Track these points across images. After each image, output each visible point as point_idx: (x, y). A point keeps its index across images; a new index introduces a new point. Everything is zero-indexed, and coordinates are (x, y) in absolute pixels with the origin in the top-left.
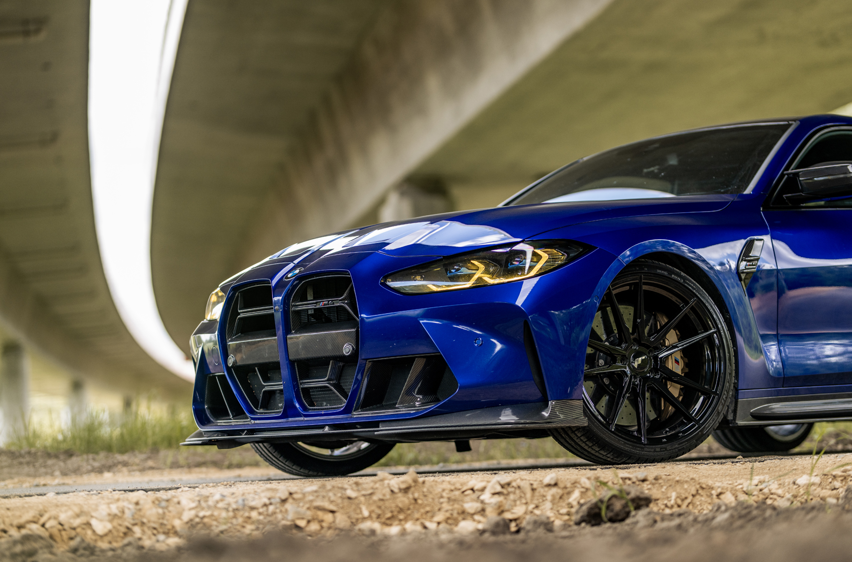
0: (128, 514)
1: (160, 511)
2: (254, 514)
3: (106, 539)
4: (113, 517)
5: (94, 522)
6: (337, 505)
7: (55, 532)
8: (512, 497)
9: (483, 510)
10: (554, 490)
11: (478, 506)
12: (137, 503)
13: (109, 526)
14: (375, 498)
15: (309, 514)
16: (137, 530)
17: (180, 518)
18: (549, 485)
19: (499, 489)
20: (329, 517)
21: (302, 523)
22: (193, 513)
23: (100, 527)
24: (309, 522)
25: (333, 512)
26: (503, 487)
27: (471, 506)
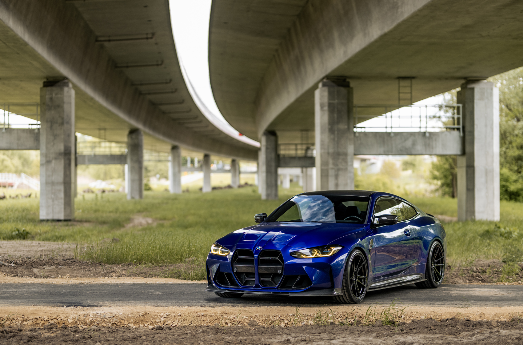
0: (77, 318)
1: (84, 318)
2: (106, 320)
3: (71, 324)
4: (73, 318)
5: (69, 320)
6: (126, 318)
7: (60, 321)
8: (169, 318)
9: (160, 321)
10: (180, 317)
11: (160, 320)
12: (79, 315)
13: (72, 321)
14: (135, 317)
15: (118, 321)
16: (78, 322)
17: (88, 320)
18: (179, 316)
19: (166, 316)
20: (123, 321)
21: (116, 323)
22: (92, 319)
23: (70, 321)
24: (118, 322)
25: (124, 320)
26: (167, 316)
27: (158, 320)
